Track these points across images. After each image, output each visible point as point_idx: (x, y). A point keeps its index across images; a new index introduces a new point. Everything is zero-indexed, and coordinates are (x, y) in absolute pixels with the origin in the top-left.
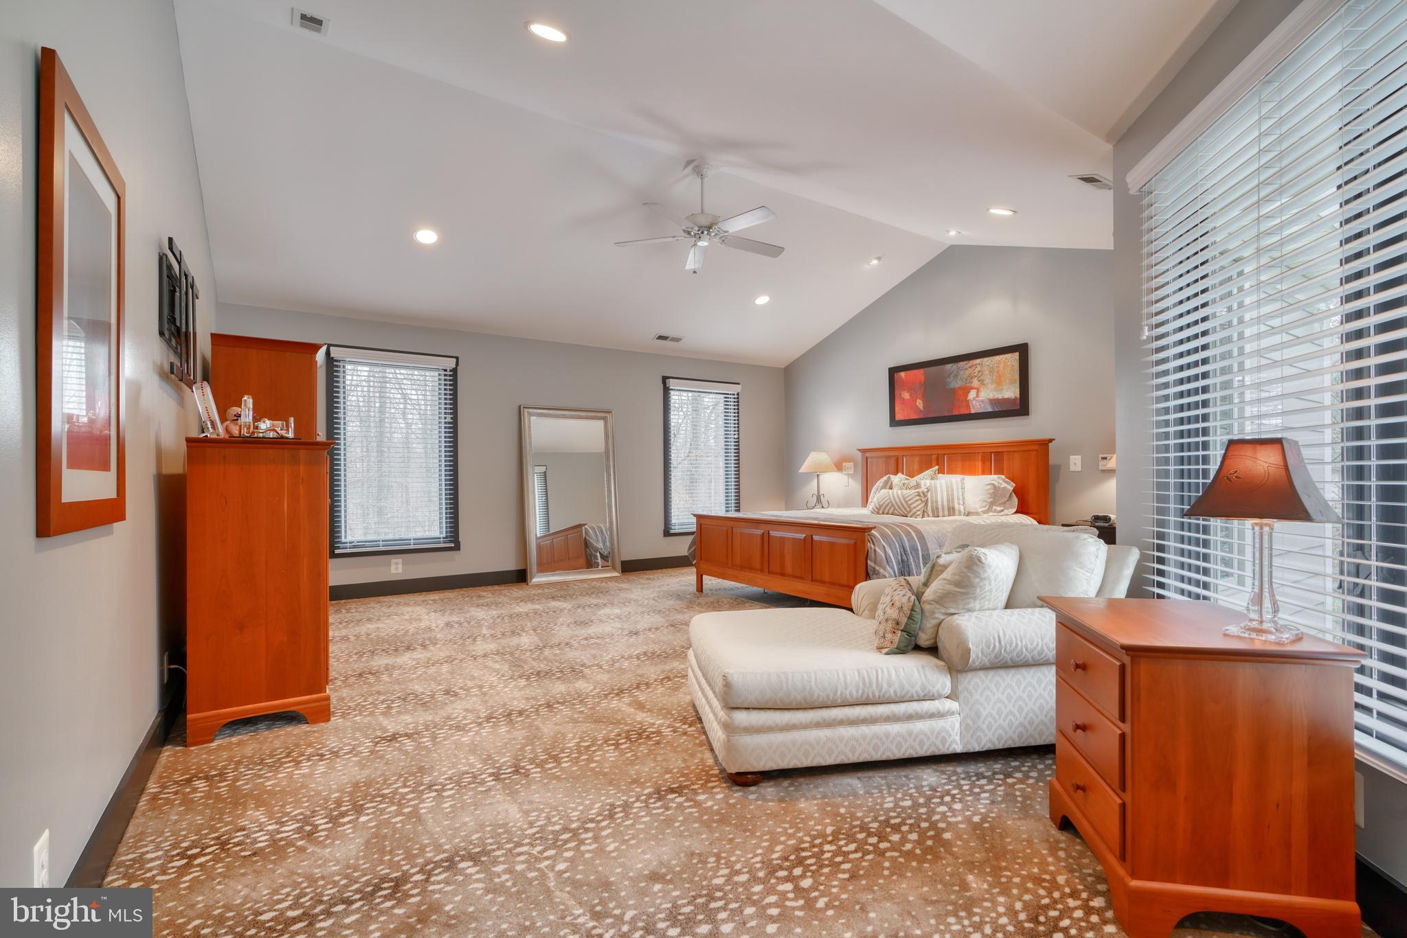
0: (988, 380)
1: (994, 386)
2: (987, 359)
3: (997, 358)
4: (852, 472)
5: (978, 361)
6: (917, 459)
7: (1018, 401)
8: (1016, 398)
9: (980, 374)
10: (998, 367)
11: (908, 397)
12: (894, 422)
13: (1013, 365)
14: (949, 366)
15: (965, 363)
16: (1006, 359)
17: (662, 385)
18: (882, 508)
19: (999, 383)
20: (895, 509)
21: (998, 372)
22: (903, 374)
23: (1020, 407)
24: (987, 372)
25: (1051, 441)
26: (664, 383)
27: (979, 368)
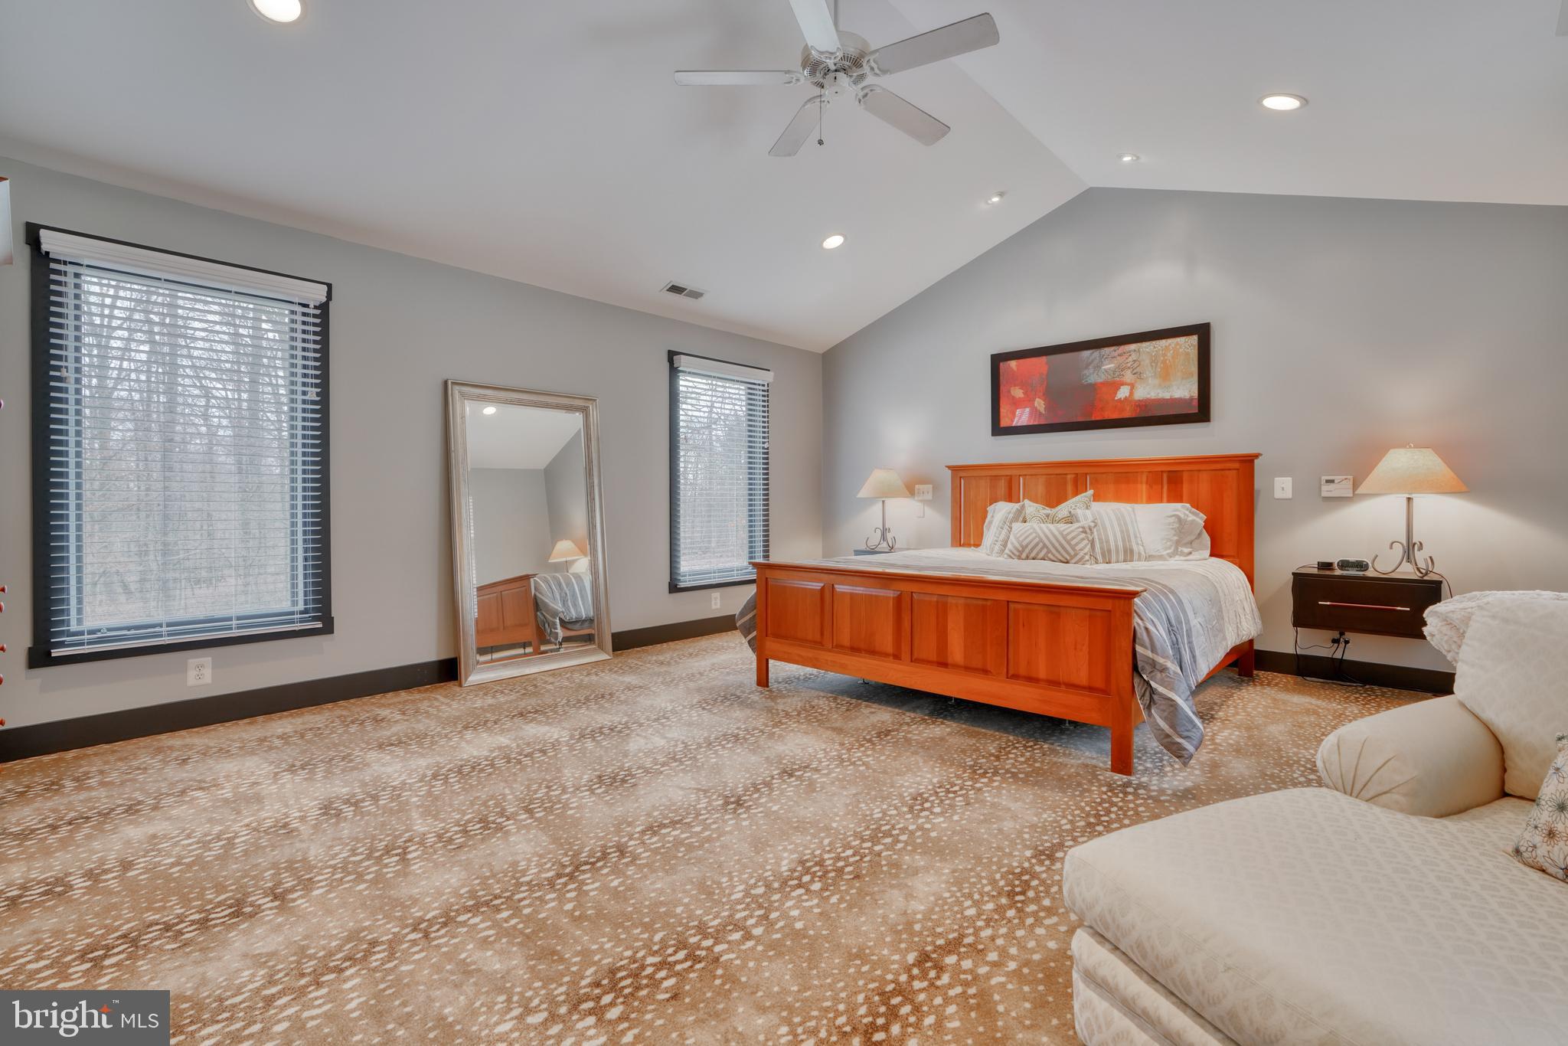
0: (1148, 373)
1: (1157, 381)
2: (1148, 343)
3: (1163, 343)
4: (929, 497)
5: (1133, 346)
6: (1042, 480)
7: (1195, 403)
8: (1191, 399)
9: (1135, 365)
10: (1164, 355)
11: (1022, 395)
12: (999, 429)
13: (1188, 354)
14: (1086, 354)
15: (1112, 348)
16: (1177, 343)
17: (667, 365)
18: (1027, 551)
19: (1165, 375)
20: (1049, 551)
21: (1164, 362)
22: (1013, 364)
23: (1201, 411)
24: (1147, 362)
25: (1257, 456)
26: (671, 361)
27: (1134, 356)
